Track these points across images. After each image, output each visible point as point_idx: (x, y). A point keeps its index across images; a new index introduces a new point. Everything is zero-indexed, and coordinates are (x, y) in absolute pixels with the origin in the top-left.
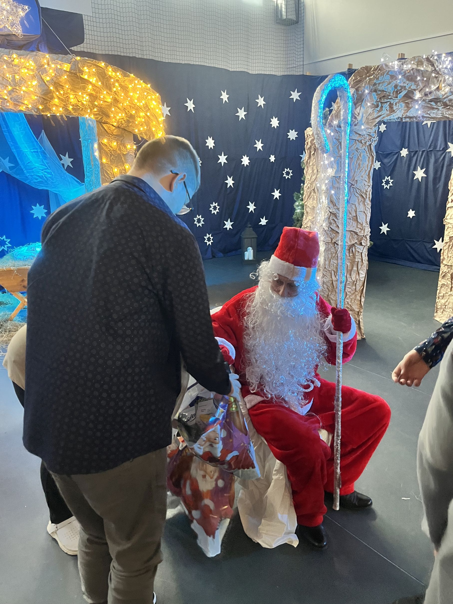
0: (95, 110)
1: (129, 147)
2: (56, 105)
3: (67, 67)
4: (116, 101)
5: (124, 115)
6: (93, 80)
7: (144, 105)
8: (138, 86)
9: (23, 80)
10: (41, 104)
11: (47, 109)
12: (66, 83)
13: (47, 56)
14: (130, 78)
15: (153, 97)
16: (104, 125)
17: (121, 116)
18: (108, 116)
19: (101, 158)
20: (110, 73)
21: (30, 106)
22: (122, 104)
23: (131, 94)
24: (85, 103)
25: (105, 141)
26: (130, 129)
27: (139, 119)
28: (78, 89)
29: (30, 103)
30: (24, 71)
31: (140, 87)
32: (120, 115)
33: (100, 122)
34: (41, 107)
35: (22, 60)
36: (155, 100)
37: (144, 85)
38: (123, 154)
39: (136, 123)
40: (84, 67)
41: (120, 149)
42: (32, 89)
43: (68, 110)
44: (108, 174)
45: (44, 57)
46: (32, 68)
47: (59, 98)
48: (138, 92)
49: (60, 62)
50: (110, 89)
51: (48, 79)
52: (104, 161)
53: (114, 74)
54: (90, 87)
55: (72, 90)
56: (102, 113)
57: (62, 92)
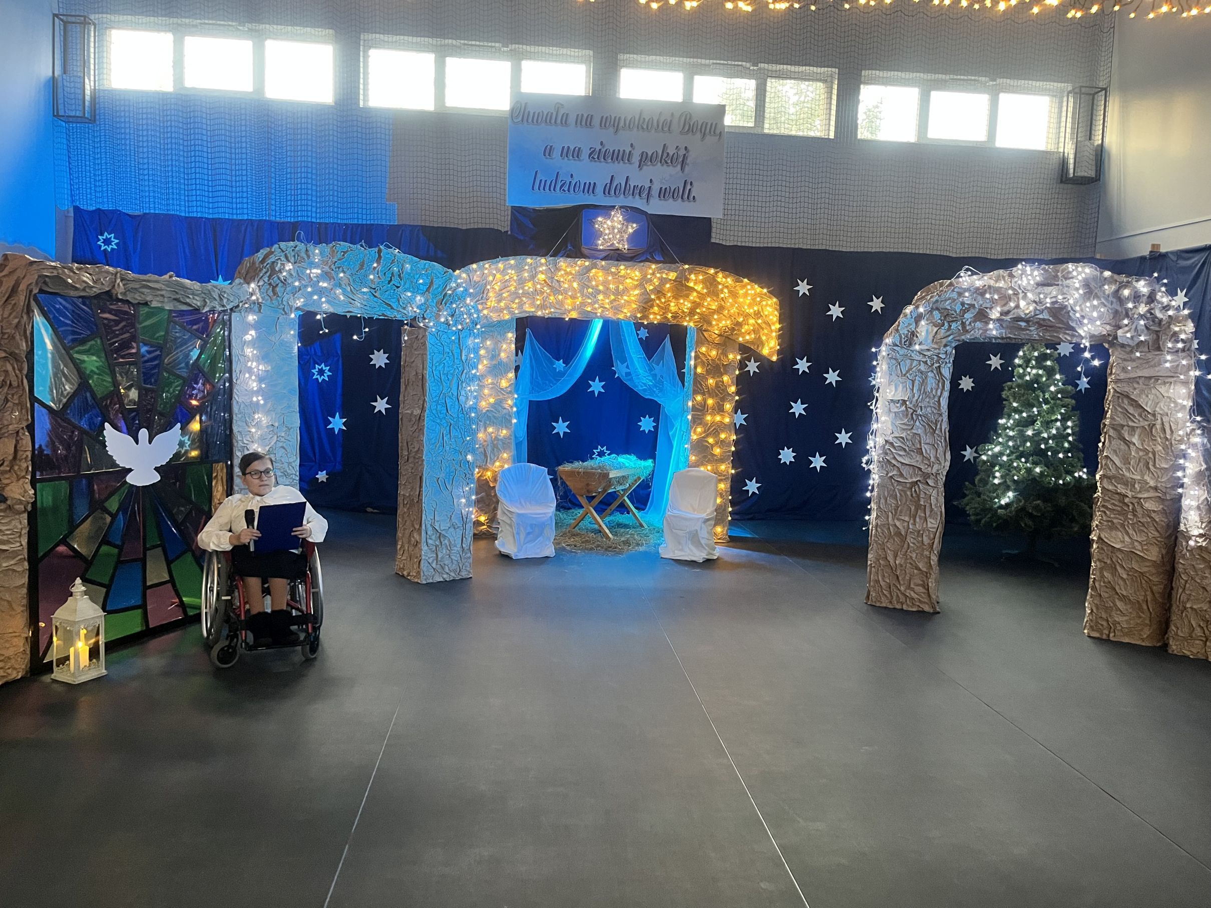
0: (696, 317)
1: (731, 356)
2: (655, 314)
3: (673, 275)
4: (721, 309)
5: (728, 322)
6: (699, 287)
7: (755, 312)
8: (749, 292)
9: (626, 290)
10: (640, 312)
11: (645, 317)
12: (668, 292)
13: (653, 266)
14: (743, 284)
15: (769, 303)
16: (705, 333)
17: (726, 323)
18: (709, 323)
19: (695, 367)
20: (719, 280)
21: (629, 314)
22: (729, 311)
23: (741, 300)
24: (686, 310)
25: (703, 349)
26: (734, 337)
27: (746, 327)
28: (681, 296)
29: (630, 312)
30: (628, 281)
31: (753, 292)
32: (724, 322)
33: (700, 330)
34: (639, 315)
35: (629, 271)
36: (771, 306)
37: (758, 290)
38: (723, 364)
39: (743, 331)
40: (690, 275)
41: (720, 359)
42: (633, 298)
43: (667, 317)
44: (701, 385)
45: (650, 268)
46: (636, 278)
47: (658, 306)
48: (749, 298)
49: (666, 272)
50: (717, 295)
51: (651, 288)
52: (699, 370)
53: (724, 280)
54: (695, 294)
55: (674, 297)
56: (704, 320)
57: (663, 300)
